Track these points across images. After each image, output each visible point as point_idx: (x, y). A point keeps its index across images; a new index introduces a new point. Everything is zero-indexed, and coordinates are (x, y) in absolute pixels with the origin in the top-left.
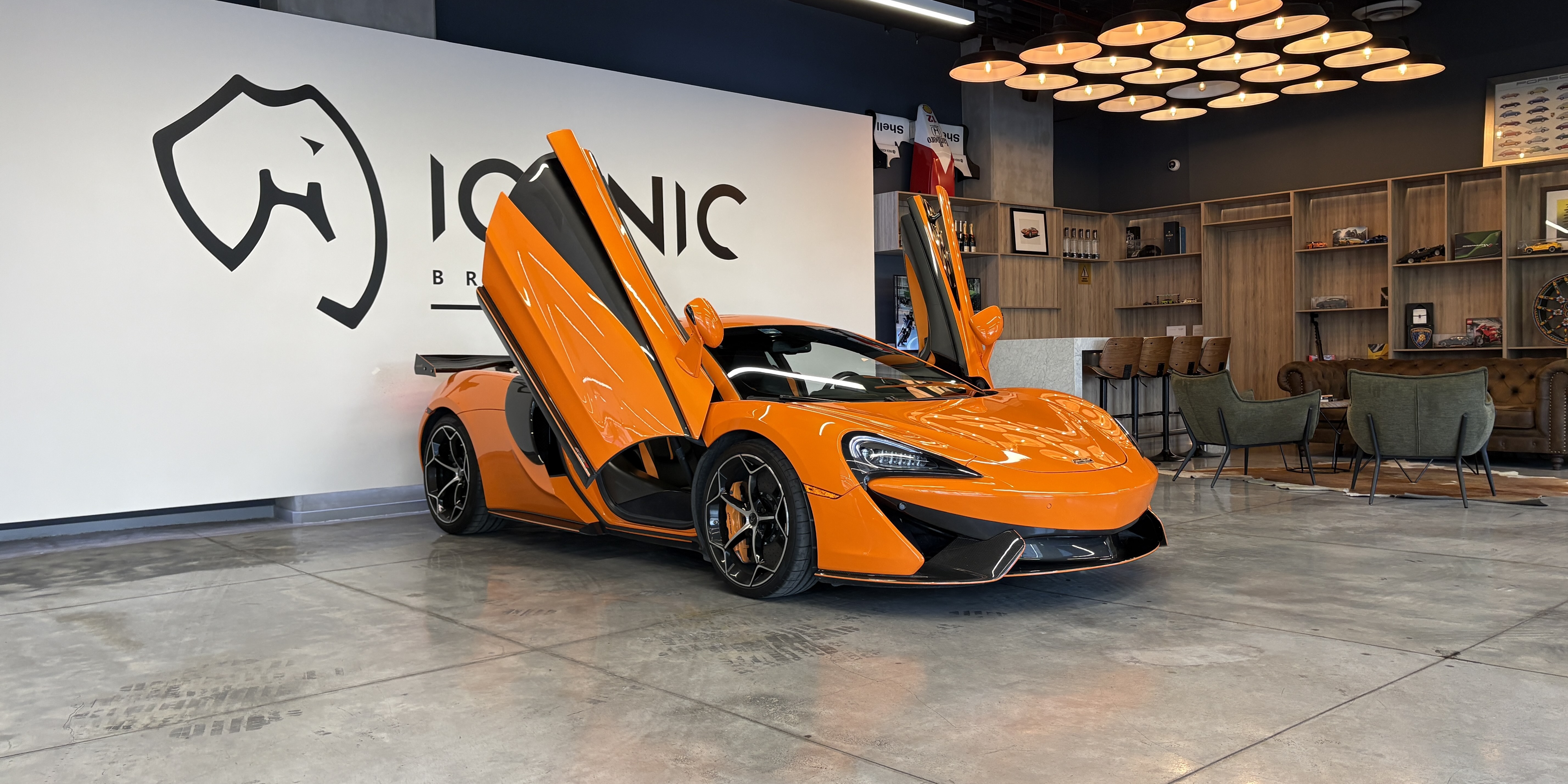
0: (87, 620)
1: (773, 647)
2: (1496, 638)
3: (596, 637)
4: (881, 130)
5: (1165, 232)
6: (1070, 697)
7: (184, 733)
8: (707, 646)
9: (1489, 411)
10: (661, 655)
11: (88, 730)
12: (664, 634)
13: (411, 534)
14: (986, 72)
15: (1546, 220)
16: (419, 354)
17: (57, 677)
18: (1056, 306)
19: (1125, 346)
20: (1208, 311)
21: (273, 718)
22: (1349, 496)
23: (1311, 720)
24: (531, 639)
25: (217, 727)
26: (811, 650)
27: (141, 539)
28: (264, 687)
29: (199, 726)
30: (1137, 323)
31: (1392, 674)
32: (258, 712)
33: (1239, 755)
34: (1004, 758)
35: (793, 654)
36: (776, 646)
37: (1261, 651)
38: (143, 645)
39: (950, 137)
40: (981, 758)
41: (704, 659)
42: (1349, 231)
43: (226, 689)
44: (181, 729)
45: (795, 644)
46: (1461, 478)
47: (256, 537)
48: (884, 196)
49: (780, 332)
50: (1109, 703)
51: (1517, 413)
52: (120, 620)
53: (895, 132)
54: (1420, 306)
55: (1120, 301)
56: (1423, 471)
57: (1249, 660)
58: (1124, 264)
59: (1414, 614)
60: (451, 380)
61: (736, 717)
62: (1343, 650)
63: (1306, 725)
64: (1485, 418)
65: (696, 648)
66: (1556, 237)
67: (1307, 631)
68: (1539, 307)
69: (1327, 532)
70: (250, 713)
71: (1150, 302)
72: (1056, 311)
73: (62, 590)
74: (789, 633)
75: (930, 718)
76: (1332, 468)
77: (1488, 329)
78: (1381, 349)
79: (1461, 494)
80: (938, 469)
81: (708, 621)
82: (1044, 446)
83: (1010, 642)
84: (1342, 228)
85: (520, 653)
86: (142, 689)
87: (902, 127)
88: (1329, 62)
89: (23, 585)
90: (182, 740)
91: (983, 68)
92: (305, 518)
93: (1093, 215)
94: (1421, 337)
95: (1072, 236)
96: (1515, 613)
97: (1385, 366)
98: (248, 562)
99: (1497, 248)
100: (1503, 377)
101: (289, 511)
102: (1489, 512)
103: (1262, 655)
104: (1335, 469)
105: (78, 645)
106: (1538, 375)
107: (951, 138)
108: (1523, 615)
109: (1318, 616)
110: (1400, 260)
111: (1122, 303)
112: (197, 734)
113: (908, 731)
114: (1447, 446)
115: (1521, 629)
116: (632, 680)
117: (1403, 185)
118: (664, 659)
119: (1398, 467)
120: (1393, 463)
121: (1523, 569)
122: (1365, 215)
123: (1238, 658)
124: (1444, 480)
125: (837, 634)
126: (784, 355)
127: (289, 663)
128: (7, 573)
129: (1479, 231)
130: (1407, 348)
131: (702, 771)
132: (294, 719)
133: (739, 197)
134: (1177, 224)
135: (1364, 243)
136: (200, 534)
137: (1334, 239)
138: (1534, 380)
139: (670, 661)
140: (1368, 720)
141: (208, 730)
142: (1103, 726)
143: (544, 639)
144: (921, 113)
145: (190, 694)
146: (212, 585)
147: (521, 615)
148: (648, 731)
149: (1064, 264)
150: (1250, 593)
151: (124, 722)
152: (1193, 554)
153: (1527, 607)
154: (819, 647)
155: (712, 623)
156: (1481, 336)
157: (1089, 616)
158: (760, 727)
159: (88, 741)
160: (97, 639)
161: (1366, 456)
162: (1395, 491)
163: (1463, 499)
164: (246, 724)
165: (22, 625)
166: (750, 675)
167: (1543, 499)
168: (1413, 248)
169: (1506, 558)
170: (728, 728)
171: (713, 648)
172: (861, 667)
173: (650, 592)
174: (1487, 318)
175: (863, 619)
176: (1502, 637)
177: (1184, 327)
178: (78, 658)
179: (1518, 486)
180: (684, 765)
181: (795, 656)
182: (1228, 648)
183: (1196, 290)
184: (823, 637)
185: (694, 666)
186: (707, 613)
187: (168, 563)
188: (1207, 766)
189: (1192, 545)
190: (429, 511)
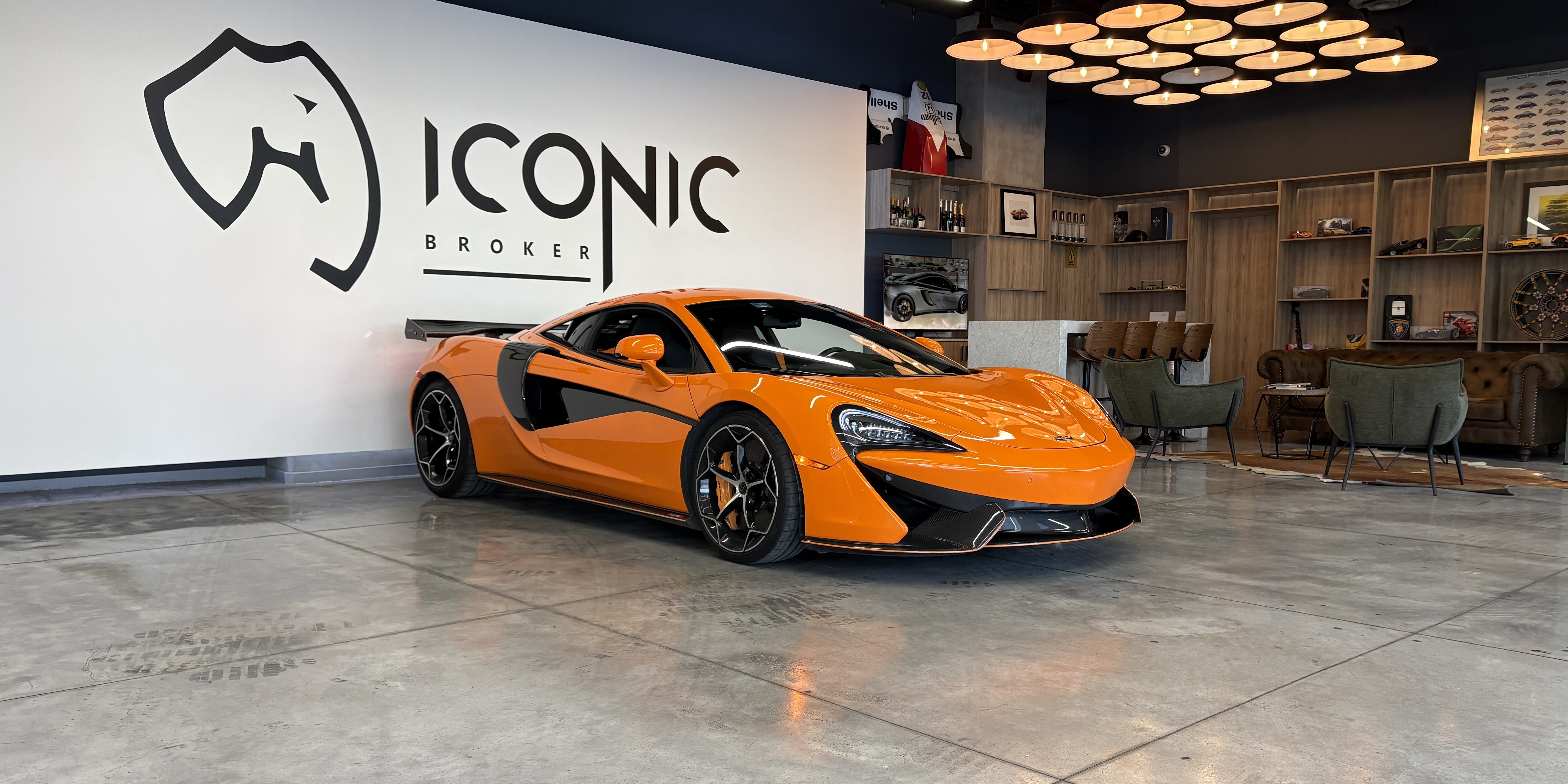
0: (92, 571)
1: (769, 610)
2: (1462, 616)
3: (597, 598)
4: (875, 106)
5: (1153, 218)
6: (1058, 662)
7: (203, 677)
8: (705, 608)
9: (1463, 402)
10: (662, 615)
11: (107, 673)
12: (663, 596)
13: (404, 497)
14: (983, 51)
15: (1527, 217)
16: (410, 319)
17: (69, 623)
18: (1042, 289)
19: (1110, 330)
20: (1192, 298)
21: (288, 666)
22: (1323, 482)
23: (1286, 687)
24: (533, 597)
25: (235, 673)
26: (807, 614)
27: (135, 495)
28: (276, 637)
29: (217, 671)
30: (1121, 309)
31: (1362, 647)
32: (273, 660)
33: (1219, 717)
34: (997, 716)
35: (789, 617)
36: (772, 610)
37: (1238, 624)
38: (151, 595)
39: (943, 115)
40: (974, 715)
41: (703, 620)
42: (1334, 222)
43: (239, 638)
44: (200, 674)
45: (790, 608)
46: (1432, 467)
47: (250, 496)
48: (876, 173)
49: (771, 307)
50: (1095, 668)
51: (1489, 405)
52: (124, 571)
53: (889, 108)
54: (1399, 298)
55: (1104, 285)
56: (1394, 460)
57: (1226, 632)
58: (1110, 249)
59: (1383, 592)
60: (441, 345)
61: (738, 673)
62: (1314, 624)
63: (1281, 691)
64: (1458, 408)
65: (695, 609)
66: (1536, 233)
67: (1282, 606)
68: (1516, 302)
69: (1301, 515)
70: (266, 660)
71: (1134, 287)
72: (1041, 293)
73: (63, 541)
74: (785, 597)
75: (924, 678)
76: (1307, 455)
77: (1465, 323)
78: (1358, 340)
79: (1431, 483)
80: (924, 443)
81: (704, 585)
82: (1026, 424)
83: (998, 610)
84: (1328, 219)
85: (523, 610)
86: (156, 636)
87: (896, 104)
88: (1324, 51)
89: (21, 536)
90: (201, 682)
91: (980, 46)
92: (297, 479)
93: (1081, 199)
94: (1399, 329)
95: (1060, 219)
96: (1481, 594)
97: (1362, 356)
98: (244, 519)
99: (1478, 243)
100: (1476, 370)
101: (281, 471)
102: (1457, 499)
103: (1240, 627)
104: (1310, 455)
105: (86, 594)
106: (1512, 368)
107: (945, 116)
108: (1489, 596)
109: (1291, 593)
110: (1383, 251)
111: (1107, 287)
112: (217, 679)
113: (904, 689)
114: (1419, 435)
115: (1486, 609)
116: (634, 638)
117: (1389, 177)
118: (664, 618)
119: (1372, 455)
120: (1366, 452)
121: (1488, 554)
122: (1351, 206)
123: (1215, 630)
124: (1413, 469)
125: (830, 599)
126: (774, 330)
127: (298, 616)
128: (3, 524)
129: (1461, 225)
130: (1384, 339)
131: (708, 721)
132: (309, 667)
133: (733, 170)
134: (1165, 210)
135: (1348, 234)
136: (193, 492)
137: (1319, 229)
138: (1507, 373)
139: (671, 621)
140: (1339, 688)
141: (226, 674)
142: (1090, 689)
143: (546, 598)
144: (916, 89)
145: (204, 641)
146: (212, 541)
147: (522, 575)
148: (655, 684)
149: (1052, 247)
150: (1228, 570)
151: (142, 667)
152: (1172, 533)
153: (1493, 589)
154: (814, 611)
155: (709, 587)
156: (1458, 329)
157: (1073, 588)
158: (762, 682)
159: (109, 683)
160: (104, 589)
161: (1341, 444)
162: (1367, 478)
163: (1433, 487)
164: (263, 671)
165: (26, 574)
166: (750, 635)
167: (1510, 489)
168: (1396, 240)
169: (1472, 543)
170: (731, 683)
171: (712, 610)
172: (856, 630)
173: (647, 556)
174: (1465, 312)
175: (855, 586)
176: (1466, 616)
177: (1167, 313)
178: (87, 606)
179: (1486, 476)
180: (691, 715)
181: (791, 619)
182: (1208, 620)
183: (1181, 275)
184: (817, 602)
185: (694, 626)
186: (703, 577)
187: (164, 519)
188: (1188, 726)
189: (1171, 524)
190: (419, 475)
